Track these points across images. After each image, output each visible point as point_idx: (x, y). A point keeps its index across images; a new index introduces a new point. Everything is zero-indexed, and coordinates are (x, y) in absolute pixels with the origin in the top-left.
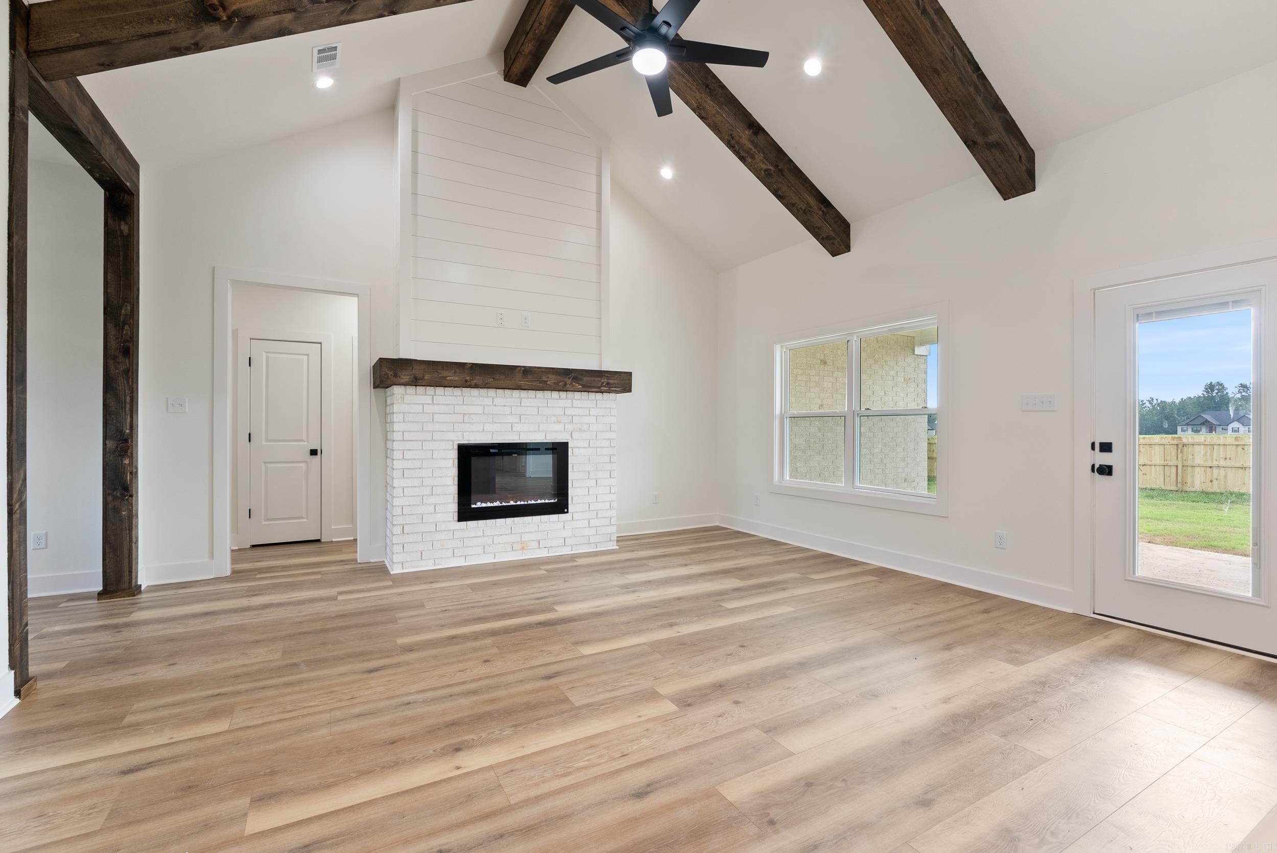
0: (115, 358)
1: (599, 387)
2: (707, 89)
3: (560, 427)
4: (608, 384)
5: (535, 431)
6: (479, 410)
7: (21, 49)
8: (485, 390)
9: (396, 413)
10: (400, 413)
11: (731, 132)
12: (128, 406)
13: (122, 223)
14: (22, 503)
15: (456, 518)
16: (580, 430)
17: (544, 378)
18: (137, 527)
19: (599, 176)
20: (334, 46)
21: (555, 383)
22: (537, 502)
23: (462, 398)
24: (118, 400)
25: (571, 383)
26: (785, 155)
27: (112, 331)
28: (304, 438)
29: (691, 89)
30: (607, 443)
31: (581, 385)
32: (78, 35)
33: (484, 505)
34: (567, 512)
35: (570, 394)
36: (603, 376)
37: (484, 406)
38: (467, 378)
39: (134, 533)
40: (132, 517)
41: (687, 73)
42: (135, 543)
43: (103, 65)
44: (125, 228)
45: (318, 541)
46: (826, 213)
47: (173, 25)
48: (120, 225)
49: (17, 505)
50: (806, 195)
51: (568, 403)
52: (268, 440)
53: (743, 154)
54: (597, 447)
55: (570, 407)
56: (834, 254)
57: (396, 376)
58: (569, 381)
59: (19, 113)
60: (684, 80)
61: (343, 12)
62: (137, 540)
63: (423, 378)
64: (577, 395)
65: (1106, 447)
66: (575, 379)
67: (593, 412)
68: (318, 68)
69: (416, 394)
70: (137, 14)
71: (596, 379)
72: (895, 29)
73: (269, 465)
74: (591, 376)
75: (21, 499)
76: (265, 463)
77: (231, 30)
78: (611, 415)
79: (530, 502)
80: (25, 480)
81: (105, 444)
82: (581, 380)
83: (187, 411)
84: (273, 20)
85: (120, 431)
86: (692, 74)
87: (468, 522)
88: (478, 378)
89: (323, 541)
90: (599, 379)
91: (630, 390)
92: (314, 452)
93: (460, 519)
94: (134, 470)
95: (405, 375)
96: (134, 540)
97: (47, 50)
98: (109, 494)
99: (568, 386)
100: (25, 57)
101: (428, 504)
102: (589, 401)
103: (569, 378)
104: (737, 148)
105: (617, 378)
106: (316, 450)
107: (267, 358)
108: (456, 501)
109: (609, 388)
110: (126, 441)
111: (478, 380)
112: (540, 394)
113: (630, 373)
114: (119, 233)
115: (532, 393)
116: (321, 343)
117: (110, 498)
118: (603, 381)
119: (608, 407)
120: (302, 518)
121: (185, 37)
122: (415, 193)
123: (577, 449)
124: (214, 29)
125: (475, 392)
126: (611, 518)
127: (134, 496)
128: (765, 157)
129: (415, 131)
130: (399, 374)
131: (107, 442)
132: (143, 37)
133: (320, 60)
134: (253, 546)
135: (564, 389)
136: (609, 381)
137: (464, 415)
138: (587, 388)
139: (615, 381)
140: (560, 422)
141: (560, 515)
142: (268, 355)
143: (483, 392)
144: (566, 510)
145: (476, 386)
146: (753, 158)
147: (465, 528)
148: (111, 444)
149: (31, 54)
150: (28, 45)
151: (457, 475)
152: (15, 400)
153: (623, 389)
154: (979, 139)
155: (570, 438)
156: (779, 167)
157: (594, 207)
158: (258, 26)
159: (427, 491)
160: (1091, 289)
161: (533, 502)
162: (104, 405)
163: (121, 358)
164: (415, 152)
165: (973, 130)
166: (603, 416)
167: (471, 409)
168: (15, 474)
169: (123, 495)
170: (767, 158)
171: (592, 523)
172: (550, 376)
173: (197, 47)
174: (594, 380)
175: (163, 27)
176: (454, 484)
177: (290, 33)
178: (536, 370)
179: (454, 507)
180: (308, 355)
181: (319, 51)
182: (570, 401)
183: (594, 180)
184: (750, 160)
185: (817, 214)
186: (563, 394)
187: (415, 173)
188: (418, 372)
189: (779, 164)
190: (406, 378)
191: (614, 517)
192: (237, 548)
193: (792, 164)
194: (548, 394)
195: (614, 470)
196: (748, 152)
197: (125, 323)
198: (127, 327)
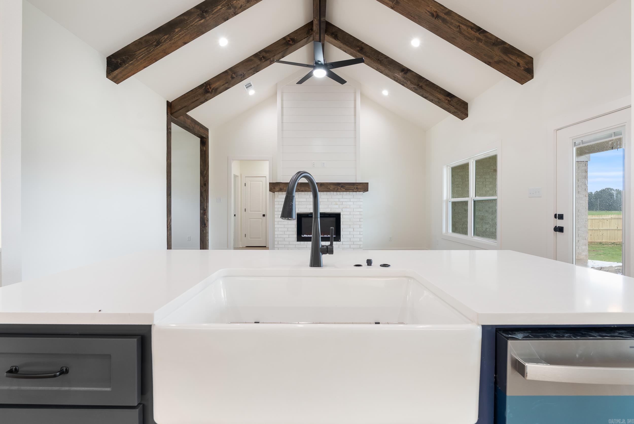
0: (202, 186)
1: (353, 190)
2: (379, 61)
3: (337, 206)
4: (357, 188)
5: (327, 208)
6: (305, 200)
7: (169, 114)
8: (307, 192)
9: (276, 201)
10: (277, 201)
11: (393, 76)
12: (205, 200)
13: (204, 147)
14: (170, 225)
15: (296, 240)
16: (346, 208)
17: (329, 187)
18: (208, 236)
19: (355, 100)
20: (249, 83)
21: (333, 189)
22: (328, 236)
23: (298, 196)
24: (203, 199)
25: (340, 189)
26: (424, 78)
27: (202, 179)
28: (261, 210)
29: (372, 63)
30: (359, 213)
31: (345, 189)
32: (180, 106)
33: (307, 236)
34: (340, 241)
35: (341, 193)
36: (355, 185)
37: (306, 198)
38: (299, 188)
39: (207, 237)
40: (207, 233)
41: (368, 57)
42: (208, 241)
43: (187, 111)
44: (204, 148)
45: (266, 247)
46: (451, 101)
47: (199, 97)
48: (203, 148)
49: (169, 226)
50: (437, 95)
51: (341, 196)
52: (250, 211)
53: (402, 83)
54: (354, 215)
55: (341, 198)
56: (462, 119)
57: (274, 188)
58: (339, 188)
59: (169, 130)
60: (368, 60)
61: (242, 78)
62: (208, 240)
63: (283, 189)
64: (345, 193)
65: (561, 217)
66: (342, 187)
67: (352, 200)
68: (247, 90)
69: (282, 195)
70: (192, 96)
71: (351, 186)
72: (428, 27)
73: (250, 220)
74: (349, 185)
75: (170, 224)
76: (250, 219)
77: (213, 93)
78: (360, 201)
79: (325, 236)
80: (171, 219)
81: (200, 212)
82: (345, 187)
83: (222, 201)
84: (222, 87)
85: (204, 208)
86: (371, 57)
87: (301, 242)
88: (303, 188)
89: (267, 247)
90: (353, 186)
91: (367, 191)
92: (264, 215)
93: (298, 241)
94: (207, 219)
95: (277, 188)
96: (207, 240)
97: (174, 112)
98: (201, 226)
99: (339, 190)
100: (170, 115)
101: (287, 234)
102: (350, 196)
103: (340, 186)
104: (399, 81)
105: (361, 185)
106: (265, 215)
107: (250, 183)
108: (296, 234)
109: (358, 190)
110: (205, 211)
111: (303, 189)
112: (328, 193)
113: (368, 183)
114: (203, 150)
115: (325, 193)
116: (266, 177)
117: (202, 227)
118: (354, 187)
119: (358, 198)
120: (260, 238)
121: (202, 99)
122: (282, 123)
123: (345, 215)
124: (209, 95)
125: (303, 193)
126: (360, 245)
127: (207, 227)
128: (411, 83)
129: (282, 100)
130: (275, 188)
131: (201, 211)
132: (193, 102)
133: (247, 88)
134: (247, 247)
135: (337, 191)
136: (358, 187)
137: (299, 202)
138: (347, 190)
139: (360, 187)
140: (337, 204)
141: (337, 242)
142: (251, 182)
143: (306, 193)
144: (339, 240)
145: (302, 191)
146: (406, 84)
147: (300, 244)
148: (202, 211)
149: (172, 114)
150: (171, 112)
151: (296, 224)
152: (168, 200)
153: (364, 190)
154: (491, 61)
155: (342, 211)
156: (420, 85)
157: (353, 114)
158: (219, 90)
159: (286, 230)
160: (554, 130)
161: (326, 236)
162: (200, 200)
163: (204, 187)
164: (282, 108)
165: (485, 57)
166: (356, 202)
167: (302, 200)
168: (168, 218)
169: (204, 226)
170: (412, 83)
171: (352, 246)
172: (331, 186)
173: (206, 100)
174: (351, 187)
175: (197, 98)
176: (295, 228)
177: (229, 88)
178: (326, 184)
179: (295, 236)
180: (262, 181)
181: (245, 86)
182: (342, 196)
183: (353, 102)
184: (406, 85)
185: (445, 102)
186: (338, 193)
187: (282, 115)
188: (281, 187)
189: (419, 84)
190: (277, 189)
191: (362, 245)
192: (242, 247)
193: (428, 82)
194: (332, 193)
195: (362, 225)
196: (403, 82)
197: (205, 176)
198: (205, 177)
